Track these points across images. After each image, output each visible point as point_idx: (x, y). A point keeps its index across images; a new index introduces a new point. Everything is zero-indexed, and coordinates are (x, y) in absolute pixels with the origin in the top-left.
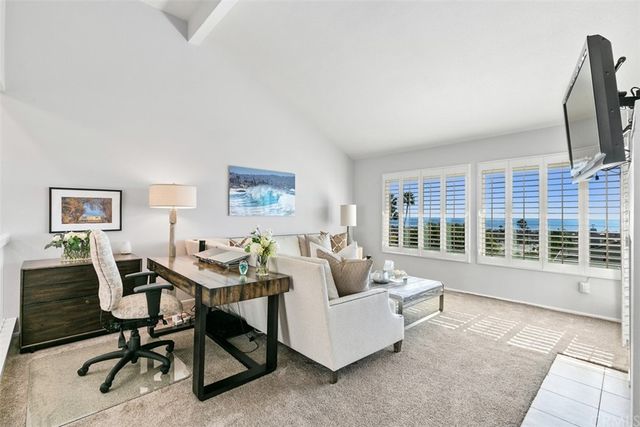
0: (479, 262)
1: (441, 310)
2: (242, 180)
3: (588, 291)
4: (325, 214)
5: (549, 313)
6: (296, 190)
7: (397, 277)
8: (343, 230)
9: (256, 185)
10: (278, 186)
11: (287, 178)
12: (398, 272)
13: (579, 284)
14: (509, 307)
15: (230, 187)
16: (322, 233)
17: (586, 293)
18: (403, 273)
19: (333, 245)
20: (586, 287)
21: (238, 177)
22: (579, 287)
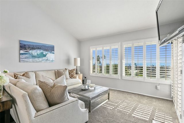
0: (123, 79)
1: (108, 99)
2: (27, 47)
3: (159, 89)
4: (68, 61)
5: (146, 98)
6: (55, 52)
7: (91, 87)
8: (75, 67)
9: (34, 49)
10: (46, 50)
11: (50, 47)
12: (92, 85)
13: (156, 86)
14: (133, 96)
15: (20, 49)
16: (66, 69)
17: (158, 90)
18: (94, 85)
19: (69, 74)
20: (159, 87)
21: (25, 45)
22: (156, 87)
